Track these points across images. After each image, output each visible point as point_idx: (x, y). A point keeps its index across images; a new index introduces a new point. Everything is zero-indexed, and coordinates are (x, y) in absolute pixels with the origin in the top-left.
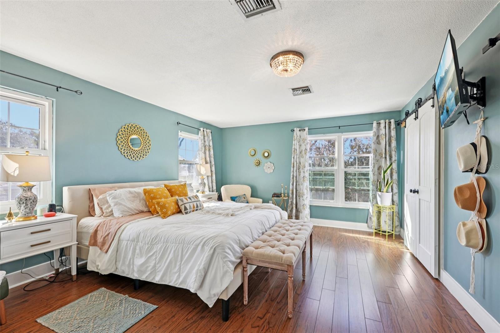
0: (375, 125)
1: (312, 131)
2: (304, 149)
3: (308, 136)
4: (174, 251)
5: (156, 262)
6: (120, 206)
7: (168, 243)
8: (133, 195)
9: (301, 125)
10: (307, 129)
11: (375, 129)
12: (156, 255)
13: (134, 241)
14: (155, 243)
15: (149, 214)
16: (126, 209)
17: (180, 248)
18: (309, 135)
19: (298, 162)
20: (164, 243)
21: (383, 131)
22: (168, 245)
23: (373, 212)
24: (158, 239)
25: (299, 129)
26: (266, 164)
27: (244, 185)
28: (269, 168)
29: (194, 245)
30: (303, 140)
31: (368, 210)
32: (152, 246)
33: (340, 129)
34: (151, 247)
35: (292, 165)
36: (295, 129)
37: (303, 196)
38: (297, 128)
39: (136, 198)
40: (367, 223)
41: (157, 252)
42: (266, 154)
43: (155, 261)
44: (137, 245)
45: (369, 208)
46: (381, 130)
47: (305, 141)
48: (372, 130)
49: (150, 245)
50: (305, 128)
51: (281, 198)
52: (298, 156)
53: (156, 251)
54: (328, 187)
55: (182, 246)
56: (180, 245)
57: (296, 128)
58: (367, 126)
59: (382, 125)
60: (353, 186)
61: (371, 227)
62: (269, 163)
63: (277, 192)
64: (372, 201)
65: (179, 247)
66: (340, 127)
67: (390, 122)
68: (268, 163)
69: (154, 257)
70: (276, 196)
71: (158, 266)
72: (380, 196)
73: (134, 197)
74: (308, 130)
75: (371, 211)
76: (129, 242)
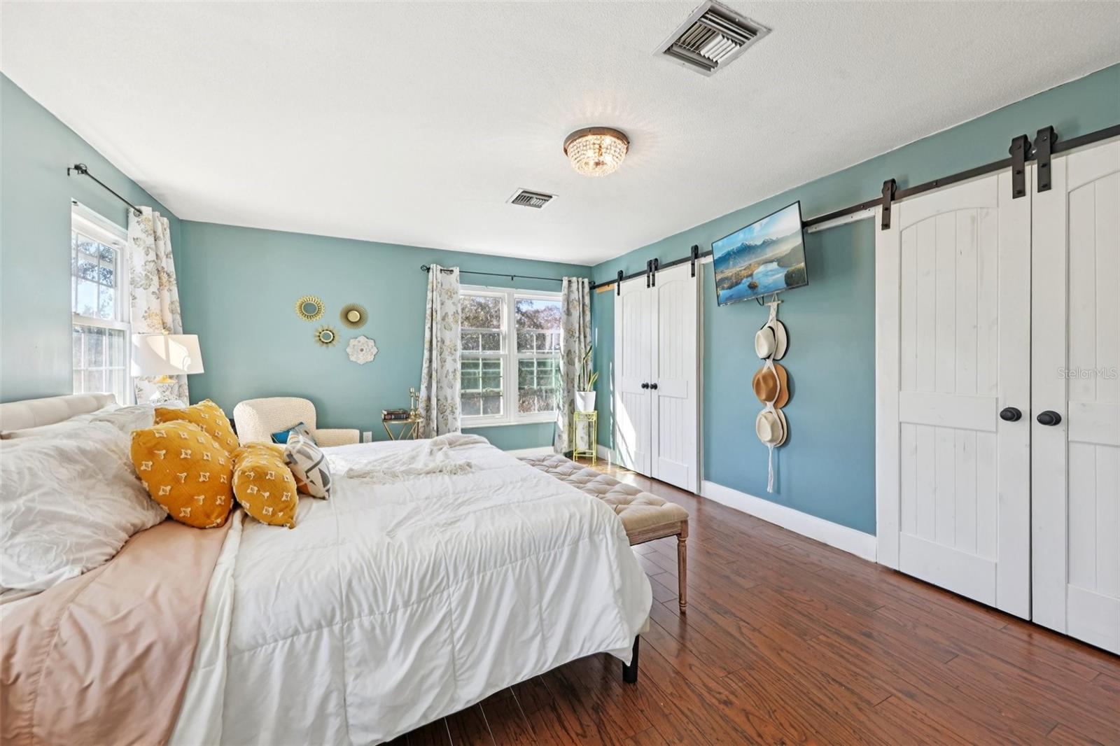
0: (565, 283)
1: (465, 276)
2: (450, 313)
3: (460, 285)
4: (517, 583)
5: (453, 648)
6: (54, 527)
7: (485, 570)
8: (79, 467)
9: (445, 259)
10: (456, 270)
11: (565, 291)
12: (451, 624)
13: (330, 623)
14: (435, 590)
15: (169, 528)
16: (87, 532)
17: (531, 568)
18: (461, 283)
19: (439, 339)
20: (471, 575)
21: (575, 295)
22: (487, 578)
23: (564, 426)
24: (442, 573)
25: (439, 267)
26: (352, 342)
27: (293, 398)
28: (362, 350)
29: (569, 545)
30: (447, 294)
31: (555, 422)
32: (425, 605)
33: (512, 280)
34: (420, 609)
35: (427, 345)
36: (433, 266)
37: (455, 411)
38: (437, 264)
39: (91, 477)
40: (553, 445)
41: (451, 615)
42: (354, 316)
43: (451, 646)
44: (347, 631)
45: (556, 420)
46: (573, 293)
47: (454, 296)
48: (561, 291)
49: (415, 606)
50: (454, 269)
51: (410, 420)
52: (439, 327)
53: (449, 614)
54: (491, 389)
55: (535, 561)
56: (528, 559)
57: (435, 265)
58: (555, 284)
59: (574, 286)
60: (530, 384)
61: (561, 450)
62: (362, 339)
63: (395, 406)
64: (562, 408)
65: (528, 566)
66: (515, 278)
67: (583, 282)
68: (359, 339)
69: (444, 635)
70: (393, 417)
71: (465, 653)
72: (583, 398)
73: (83, 475)
74: (458, 273)
75: (560, 424)
76: (303, 637)
